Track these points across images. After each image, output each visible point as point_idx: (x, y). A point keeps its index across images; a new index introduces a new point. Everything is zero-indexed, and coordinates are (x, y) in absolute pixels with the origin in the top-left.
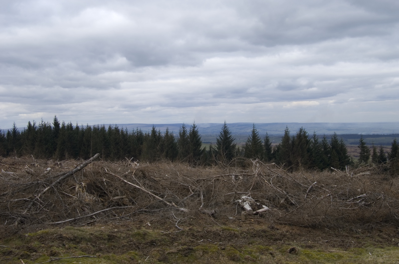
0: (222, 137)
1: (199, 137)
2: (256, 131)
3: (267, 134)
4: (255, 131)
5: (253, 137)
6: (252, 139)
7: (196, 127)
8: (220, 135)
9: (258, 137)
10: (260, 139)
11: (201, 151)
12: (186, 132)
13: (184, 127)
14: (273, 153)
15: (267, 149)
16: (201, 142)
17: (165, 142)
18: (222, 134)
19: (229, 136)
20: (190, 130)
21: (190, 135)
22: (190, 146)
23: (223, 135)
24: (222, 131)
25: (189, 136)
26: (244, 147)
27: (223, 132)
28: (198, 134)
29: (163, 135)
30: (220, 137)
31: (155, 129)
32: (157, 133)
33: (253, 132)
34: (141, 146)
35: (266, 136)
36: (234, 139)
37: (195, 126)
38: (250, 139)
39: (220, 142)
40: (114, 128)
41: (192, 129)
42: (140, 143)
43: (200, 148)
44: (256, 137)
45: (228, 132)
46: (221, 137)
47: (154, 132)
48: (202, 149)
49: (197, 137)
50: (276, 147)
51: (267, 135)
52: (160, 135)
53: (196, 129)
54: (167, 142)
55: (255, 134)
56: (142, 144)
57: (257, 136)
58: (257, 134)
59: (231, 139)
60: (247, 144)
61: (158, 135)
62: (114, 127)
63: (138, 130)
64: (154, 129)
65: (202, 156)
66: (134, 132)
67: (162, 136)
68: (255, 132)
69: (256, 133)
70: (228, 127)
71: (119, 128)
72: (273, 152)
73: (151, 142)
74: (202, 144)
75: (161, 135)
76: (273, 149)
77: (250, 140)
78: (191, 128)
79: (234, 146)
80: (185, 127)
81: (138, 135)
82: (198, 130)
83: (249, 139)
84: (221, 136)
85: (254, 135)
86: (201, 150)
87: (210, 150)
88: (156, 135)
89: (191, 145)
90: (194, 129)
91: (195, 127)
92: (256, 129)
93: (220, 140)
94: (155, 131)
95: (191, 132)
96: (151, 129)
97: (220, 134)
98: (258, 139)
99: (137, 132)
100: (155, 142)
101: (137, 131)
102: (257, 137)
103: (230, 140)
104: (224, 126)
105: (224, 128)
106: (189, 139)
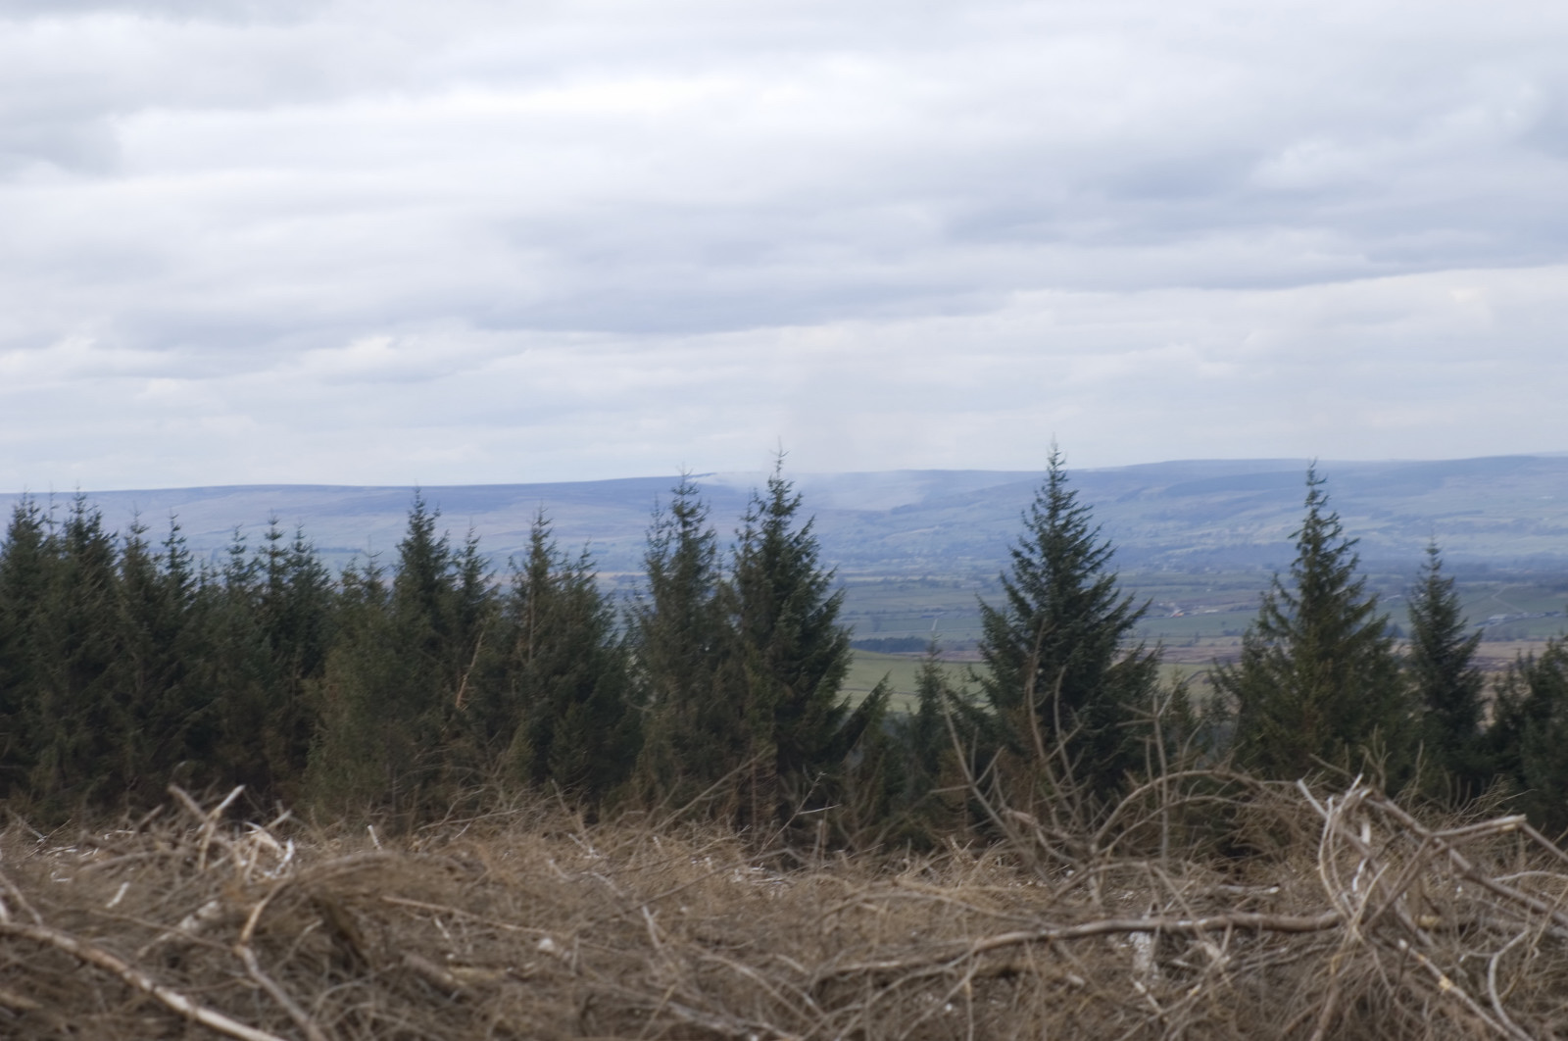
0: (1030, 588)
1: (826, 596)
2: (1333, 535)
3: (1439, 556)
4: (1328, 531)
5: (1306, 589)
6: (1297, 609)
7: (796, 503)
8: (1011, 575)
9: (1355, 591)
10: (1370, 607)
11: (841, 725)
12: (712, 551)
13: (692, 512)
14: (1491, 730)
15: (1435, 696)
16: (842, 644)
17: (519, 647)
18: (1030, 563)
19: (1089, 583)
20: (743, 531)
21: (746, 579)
22: (750, 676)
23: (1034, 575)
24: (1032, 538)
25: (736, 587)
26: (1225, 680)
27: (1038, 549)
28: (816, 567)
29: (502, 579)
30: (1014, 594)
31: (436, 537)
32: (452, 570)
33: (1307, 539)
34: (307, 683)
35: (1427, 575)
36: (1141, 613)
37: (789, 497)
38: (1284, 611)
39: (1011, 637)
40: (59, 531)
41: (757, 528)
42: (296, 659)
43: (831, 696)
44: (1333, 589)
45: (1079, 551)
46: (1022, 594)
47: (421, 554)
48: (855, 705)
49: (809, 596)
50: (1517, 675)
51: (1437, 568)
52: (480, 586)
53: (793, 527)
54: (543, 647)
55: (1330, 558)
56: (313, 664)
57: (1342, 578)
58: (1346, 559)
59: (1113, 607)
60: (1252, 656)
61: (459, 583)
62: (64, 515)
63: (282, 544)
64: (420, 529)
65: (853, 761)
66: (238, 564)
67: (493, 591)
68: (1330, 546)
69: (1340, 550)
70: (1079, 501)
71: (106, 528)
72: (1491, 722)
73: (398, 651)
74: (849, 661)
75: (488, 587)
76: (1494, 695)
77: (1282, 621)
78: (754, 519)
79: (1139, 673)
80: (700, 511)
81: (275, 584)
82: (811, 532)
83: (1274, 609)
84: (1018, 586)
85: (1318, 570)
86: (843, 709)
87: (923, 708)
88: (441, 587)
89: (756, 669)
90: (774, 529)
91: (789, 510)
92: (1334, 519)
93: (1013, 619)
94: (432, 550)
95: (747, 549)
96: (399, 529)
97: (1008, 565)
98: (1353, 602)
99: (266, 559)
100: (432, 644)
101: (274, 554)
102: (1342, 589)
103: (1103, 615)
104: (1043, 496)
105: (1046, 512)
106: (735, 612)
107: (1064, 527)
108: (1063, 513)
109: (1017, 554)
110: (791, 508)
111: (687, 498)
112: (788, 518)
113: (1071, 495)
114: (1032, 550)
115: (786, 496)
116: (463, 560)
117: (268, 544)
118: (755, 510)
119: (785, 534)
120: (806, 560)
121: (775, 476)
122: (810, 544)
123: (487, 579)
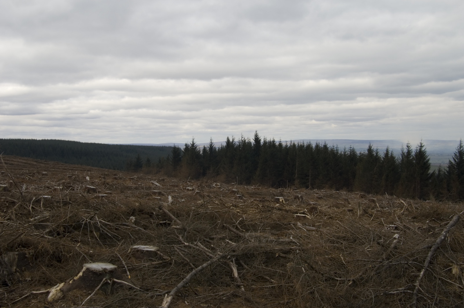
11: (429, 176)
16: (429, 165)
17: (384, 163)
18: (457, 155)
20: (416, 149)
21: (416, 156)
23: (457, 157)
24: (457, 151)
29: (382, 155)
31: (372, 148)
32: (374, 153)
34: (355, 167)
39: (454, 165)
40: (322, 146)
42: (353, 164)
43: (428, 172)
46: (455, 159)
48: (431, 173)
49: (425, 159)
54: (388, 164)
56: (356, 165)
61: (375, 155)
62: (323, 144)
63: (352, 149)
64: (370, 147)
65: (430, 181)
66: (345, 151)
67: (380, 156)
71: (328, 146)
73: (368, 164)
74: (430, 168)
78: (418, 148)
81: (350, 154)
88: (373, 155)
89: (417, 168)
90: (420, 149)
94: (372, 150)
95: (417, 152)
96: (367, 147)
100: (372, 163)
104: (459, 146)
105: (459, 148)
106: (415, 160)
107: (462, 150)
108: (462, 148)
109: (455, 154)
110: (423, 146)
111: (409, 145)
112: (422, 148)
113: (463, 146)
114: (457, 153)
115: (422, 145)
116: (376, 152)
117: (350, 149)
118: (418, 146)
119: (422, 150)
120: (425, 154)
121: (421, 142)
122: (425, 151)
123: (379, 154)
